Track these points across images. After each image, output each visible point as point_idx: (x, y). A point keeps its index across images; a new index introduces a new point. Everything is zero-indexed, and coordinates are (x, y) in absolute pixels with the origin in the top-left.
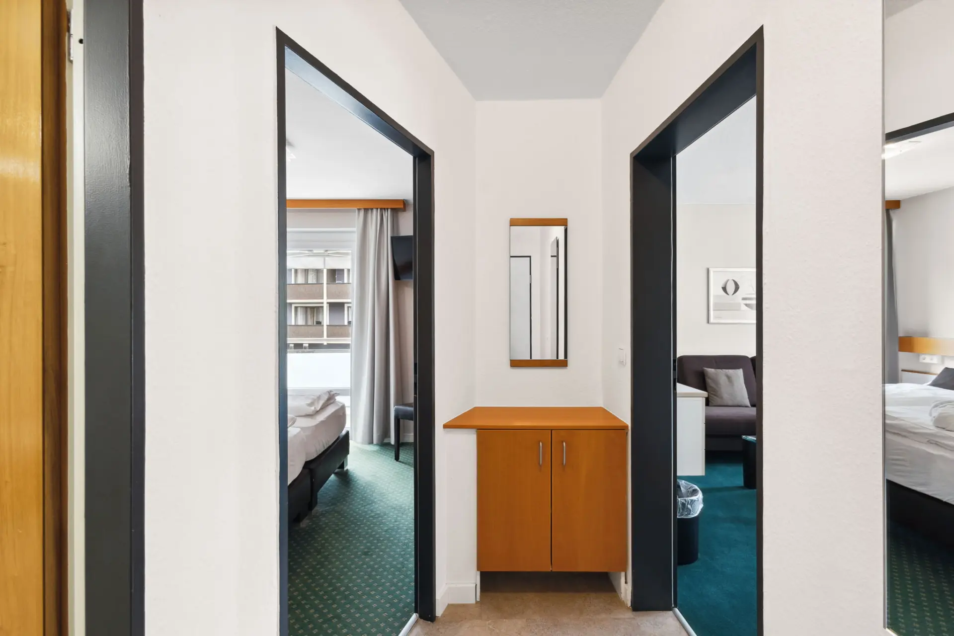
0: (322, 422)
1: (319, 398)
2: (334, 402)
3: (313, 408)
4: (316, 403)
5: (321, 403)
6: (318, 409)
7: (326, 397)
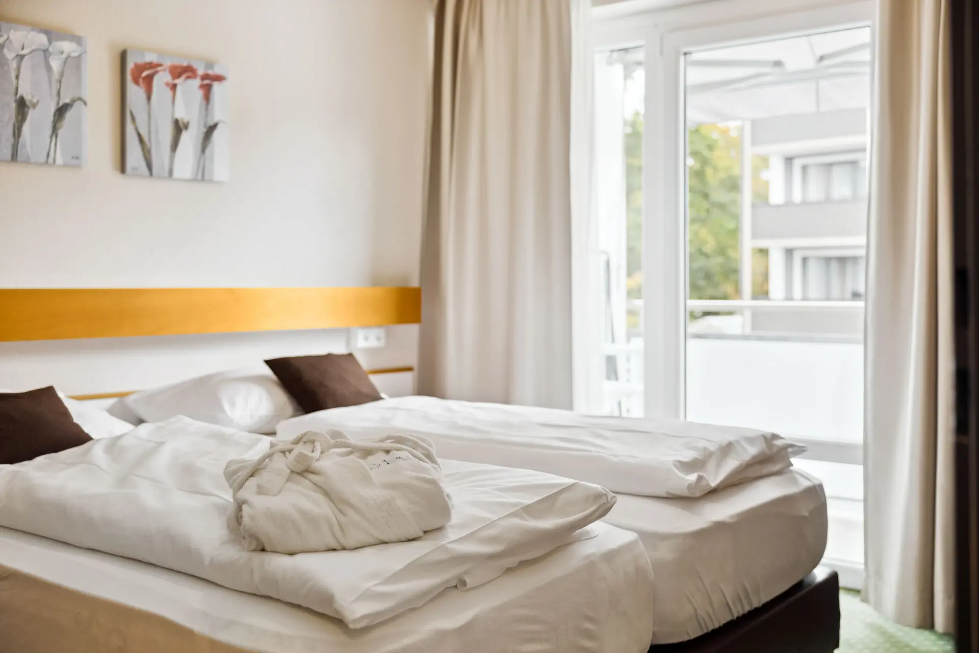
0: (720, 527)
1: (727, 449)
2: (784, 471)
3: (692, 477)
4: (712, 464)
5: (731, 465)
6: (713, 484)
7: (752, 451)
